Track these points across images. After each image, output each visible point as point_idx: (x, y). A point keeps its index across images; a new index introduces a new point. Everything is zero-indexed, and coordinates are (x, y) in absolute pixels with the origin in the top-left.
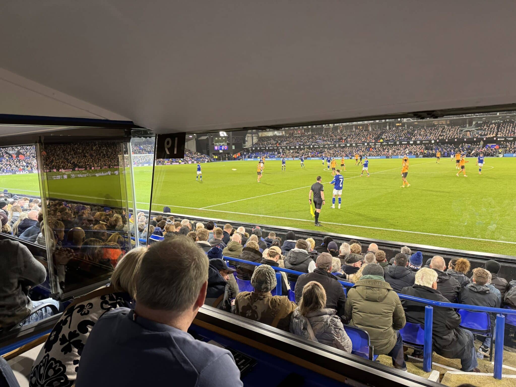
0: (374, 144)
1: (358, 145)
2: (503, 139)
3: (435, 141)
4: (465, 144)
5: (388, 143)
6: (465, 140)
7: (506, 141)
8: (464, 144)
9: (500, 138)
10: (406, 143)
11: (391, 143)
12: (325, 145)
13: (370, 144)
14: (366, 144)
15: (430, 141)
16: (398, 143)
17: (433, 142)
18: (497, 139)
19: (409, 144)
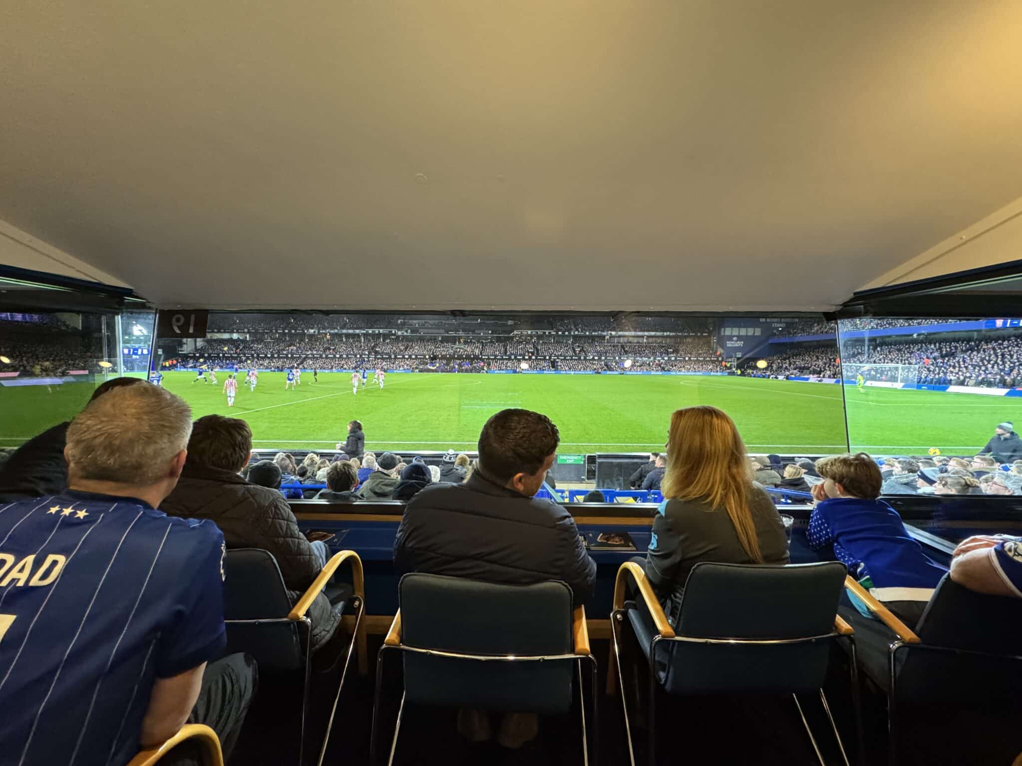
3: (430, 357)
6: (456, 356)
7: (489, 359)
9: (484, 356)
10: (401, 357)
15: (425, 356)
17: (427, 357)
19: (404, 357)
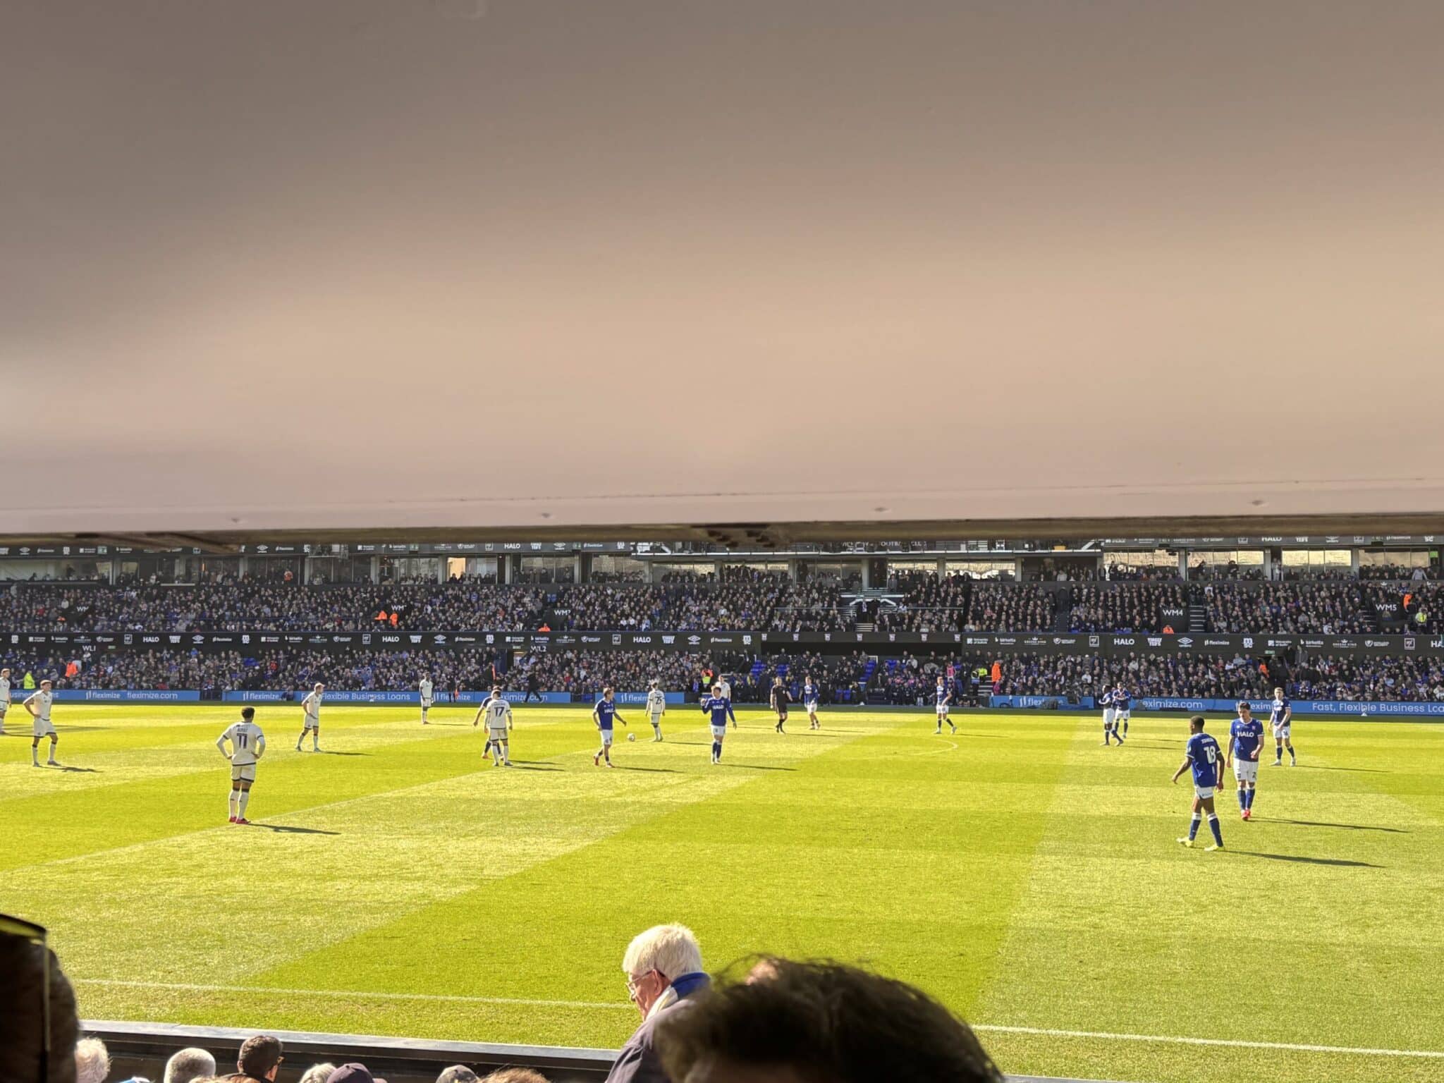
0: (521, 639)
1: (457, 639)
2: (984, 641)
4: (859, 653)
5: (578, 638)
8: (855, 652)
9: (973, 635)
11: (591, 640)
12: (314, 635)
13: (508, 639)
14: (490, 639)
15: (738, 637)
16: (616, 639)
18: (963, 639)
19: (657, 644)
